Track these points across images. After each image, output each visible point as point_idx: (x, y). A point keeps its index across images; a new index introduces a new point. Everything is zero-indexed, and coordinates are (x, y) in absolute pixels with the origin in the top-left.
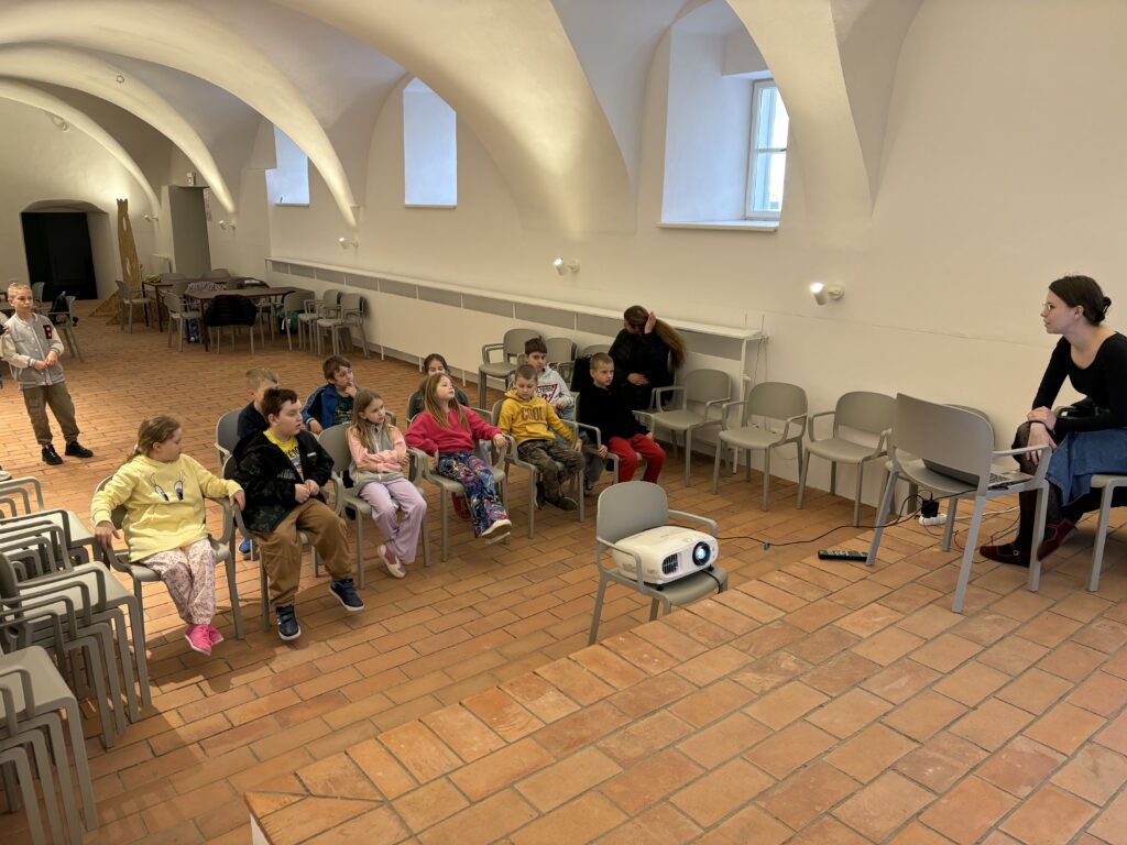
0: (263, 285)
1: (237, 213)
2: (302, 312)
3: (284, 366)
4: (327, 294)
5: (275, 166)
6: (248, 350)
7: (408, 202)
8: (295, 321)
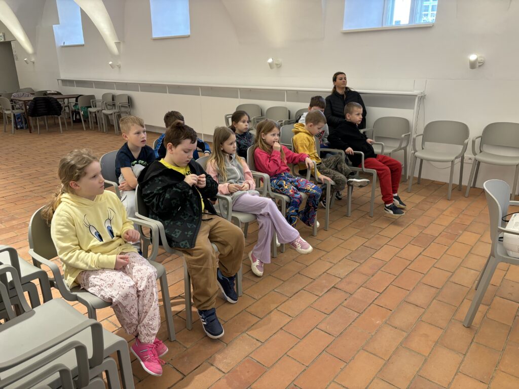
0: (59, 94)
1: (35, 53)
2: (90, 107)
3: (86, 139)
4: (104, 96)
5: (58, 23)
6: (58, 132)
7: (155, 36)
8: (85, 112)
